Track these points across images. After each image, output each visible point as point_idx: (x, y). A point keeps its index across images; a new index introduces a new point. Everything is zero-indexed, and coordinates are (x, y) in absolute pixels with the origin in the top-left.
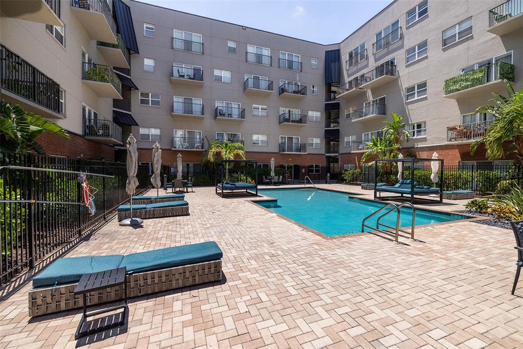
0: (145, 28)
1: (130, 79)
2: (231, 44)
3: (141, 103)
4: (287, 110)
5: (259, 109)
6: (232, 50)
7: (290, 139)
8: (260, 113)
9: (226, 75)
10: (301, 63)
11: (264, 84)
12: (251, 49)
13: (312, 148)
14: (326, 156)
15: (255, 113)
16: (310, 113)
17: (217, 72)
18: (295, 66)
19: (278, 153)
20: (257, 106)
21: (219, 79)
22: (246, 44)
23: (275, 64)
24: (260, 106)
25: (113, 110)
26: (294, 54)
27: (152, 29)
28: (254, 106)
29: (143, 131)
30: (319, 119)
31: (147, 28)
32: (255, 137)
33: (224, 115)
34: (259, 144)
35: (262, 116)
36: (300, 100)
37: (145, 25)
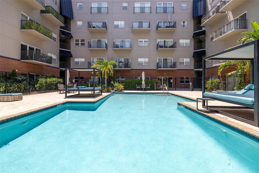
0: (78, 6)
1: (70, 33)
2: (125, 5)
3: (76, 45)
4: (163, 40)
5: (143, 42)
6: (125, 8)
7: (165, 60)
8: (143, 44)
9: (121, 24)
10: (173, 7)
11: (145, 25)
12: (137, 5)
13: (183, 65)
14: (195, 71)
15: (140, 44)
16: (181, 41)
17: (116, 23)
18: (168, 10)
19: (156, 70)
20: (142, 40)
21: (117, 26)
22: (134, 3)
23: (154, 11)
24: (143, 40)
25: (60, 50)
26: (168, 3)
27: (81, 5)
28: (139, 40)
29: (76, 60)
30: (189, 45)
31: (79, 5)
32: (140, 60)
33: (118, 47)
34: (142, 64)
35: (144, 46)
36: (172, 32)
37: (78, 4)
